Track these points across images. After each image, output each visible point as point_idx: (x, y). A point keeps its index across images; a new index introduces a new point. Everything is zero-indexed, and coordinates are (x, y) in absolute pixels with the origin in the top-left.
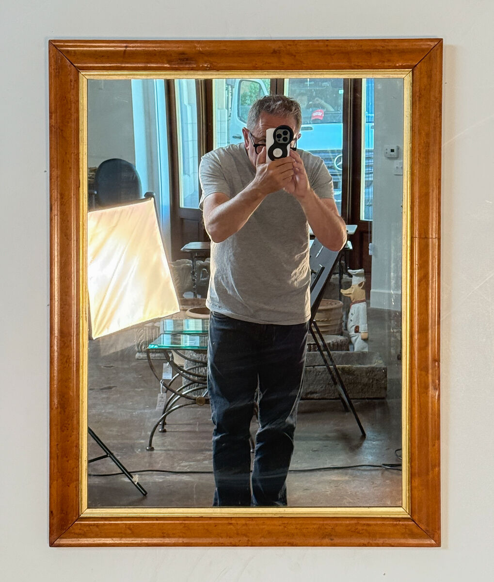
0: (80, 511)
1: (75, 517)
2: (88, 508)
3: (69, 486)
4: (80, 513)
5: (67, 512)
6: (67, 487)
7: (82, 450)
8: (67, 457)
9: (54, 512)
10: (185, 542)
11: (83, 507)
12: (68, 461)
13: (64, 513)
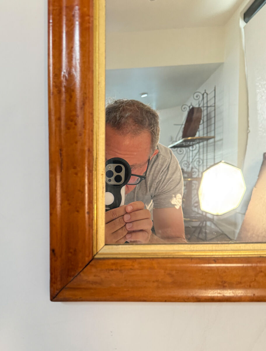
0: (95, 249)
1: (88, 257)
2: (106, 245)
3: (78, 211)
4: (95, 253)
5: (75, 250)
6: (77, 213)
7: (96, 158)
8: (75, 168)
9: (57, 251)
10: (256, 295)
11: (98, 243)
12: (76, 174)
13: (71, 253)
